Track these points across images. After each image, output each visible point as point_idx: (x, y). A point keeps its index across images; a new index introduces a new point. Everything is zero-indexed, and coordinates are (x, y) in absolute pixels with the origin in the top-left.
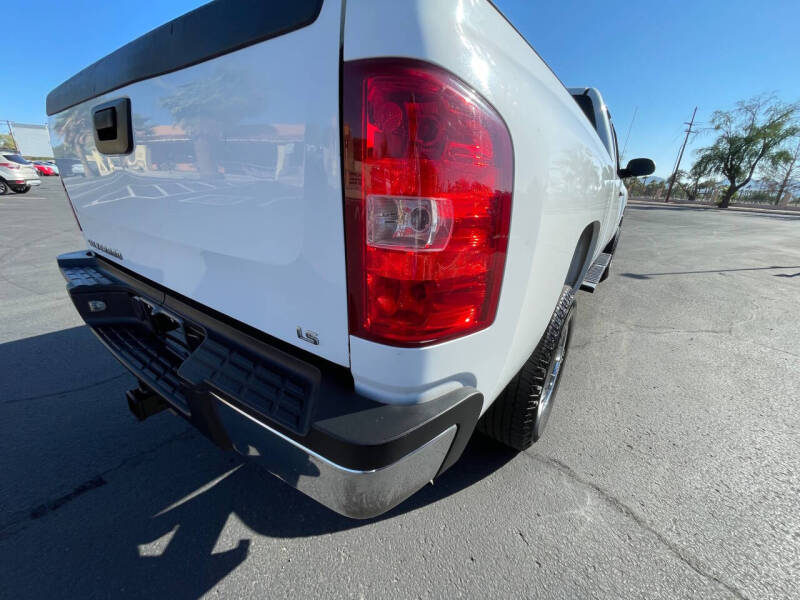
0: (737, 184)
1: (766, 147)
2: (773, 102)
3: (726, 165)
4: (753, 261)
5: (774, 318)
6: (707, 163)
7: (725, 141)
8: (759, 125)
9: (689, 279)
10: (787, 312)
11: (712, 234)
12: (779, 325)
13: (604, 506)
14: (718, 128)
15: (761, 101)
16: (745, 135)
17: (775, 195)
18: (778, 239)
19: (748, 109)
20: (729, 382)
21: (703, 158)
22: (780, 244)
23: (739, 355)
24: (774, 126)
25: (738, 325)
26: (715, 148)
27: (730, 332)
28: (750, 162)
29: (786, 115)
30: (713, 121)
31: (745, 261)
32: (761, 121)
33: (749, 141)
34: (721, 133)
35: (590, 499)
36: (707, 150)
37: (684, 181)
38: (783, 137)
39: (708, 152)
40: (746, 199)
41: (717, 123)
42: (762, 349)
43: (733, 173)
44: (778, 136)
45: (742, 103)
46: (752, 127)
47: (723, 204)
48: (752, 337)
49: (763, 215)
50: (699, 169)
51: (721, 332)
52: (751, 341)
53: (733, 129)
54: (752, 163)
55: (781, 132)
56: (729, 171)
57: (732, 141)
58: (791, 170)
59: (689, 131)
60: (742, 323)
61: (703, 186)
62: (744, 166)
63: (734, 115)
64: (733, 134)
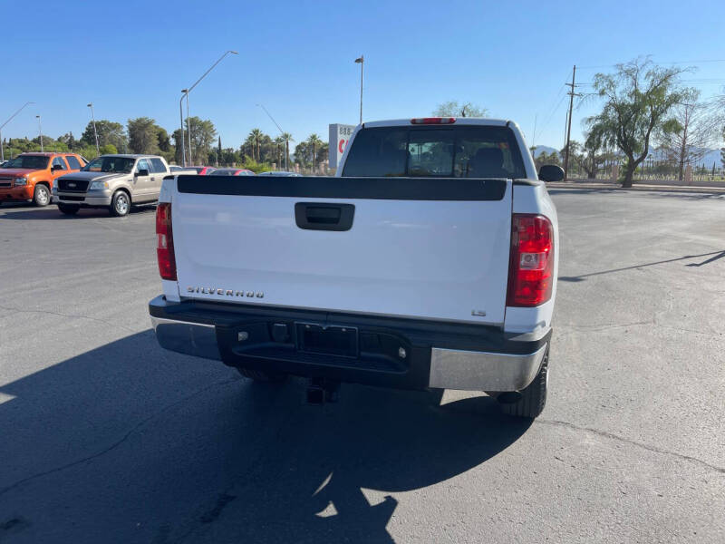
0: (636, 158)
1: (655, 116)
2: (650, 67)
3: (619, 136)
4: (665, 252)
5: (686, 306)
6: (601, 134)
7: (613, 109)
8: (643, 91)
9: (614, 277)
10: (696, 299)
11: (622, 224)
12: (690, 311)
13: (598, 437)
14: (602, 93)
15: (639, 65)
16: (632, 102)
17: (678, 165)
18: (684, 224)
19: (628, 73)
20: (659, 358)
21: (594, 128)
22: (688, 230)
23: (663, 339)
24: (657, 91)
25: (660, 315)
26: (604, 117)
27: (654, 322)
28: (642, 132)
29: (665, 80)
30: (596, 85)
31: (659, 253)
32: (644, 86)
33: (637, 109)
34: (606, 99)
35: (589, 435)
36: (597, 119)
37: (578, 152)
38: (669, 105)
39: (598, 122)
40: (649, 171)
41: (600, 88)
42: (680, 332)
43: (628, 145)
44: (663, 103)
45: (622, 65)
46: (636, 93)
47: (627, 184)
48: (670, 324)
49: (670, 194)
50: (592, 142)
51: (647, 322)
52: (670, 327)
53: (618, 94)
54: (646, 134)
55: (666, 99)
56: (624, 143)
57: (620, 108)
58: (685, 138)
59: (572, 94)
60: (663, 313)
61: (601, 160)
62: (637, 137)
63: (616, 79)
64: (619, 100)
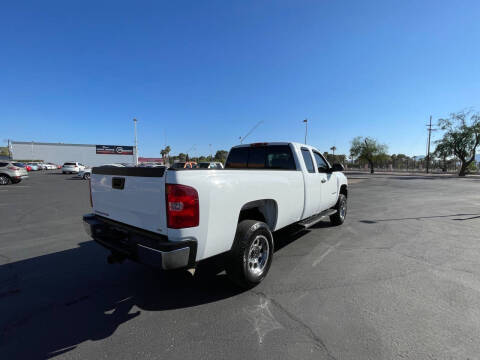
0: (467, 161)
2: (473, 113)
3: (455, 150)
6: (442, 149)
7: (450, 136)
8: (469, 126)
14: (443, 128)
15: (465, 113)
16: (462, 132)
19: (458, 117)
21: (439, 146)
26: (444, 140)
28: (471, 147)
30: (440, 125)
32: (470, 123)
33: (464, 135)
34: (446, 131)
36: (440, 141)
39: (441, 143)
41: (442, 125)
43: (462, 154)
45: (454, 114)
46: (464, 127)
47: (462, 174)
53: (453, 128)
54: (473, 148)
56: (458, 153)
57: (454, 135)
59: (430, 130)
61: (449, 162)
62: (467, 150)
63: (451, 121)
64: (454, 131)
